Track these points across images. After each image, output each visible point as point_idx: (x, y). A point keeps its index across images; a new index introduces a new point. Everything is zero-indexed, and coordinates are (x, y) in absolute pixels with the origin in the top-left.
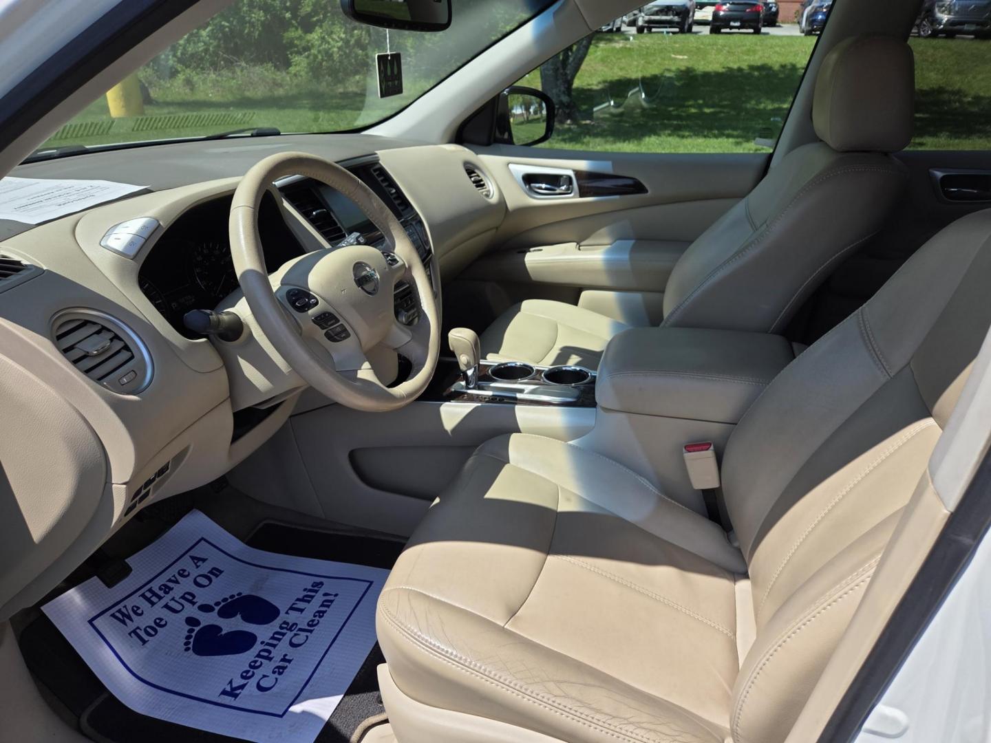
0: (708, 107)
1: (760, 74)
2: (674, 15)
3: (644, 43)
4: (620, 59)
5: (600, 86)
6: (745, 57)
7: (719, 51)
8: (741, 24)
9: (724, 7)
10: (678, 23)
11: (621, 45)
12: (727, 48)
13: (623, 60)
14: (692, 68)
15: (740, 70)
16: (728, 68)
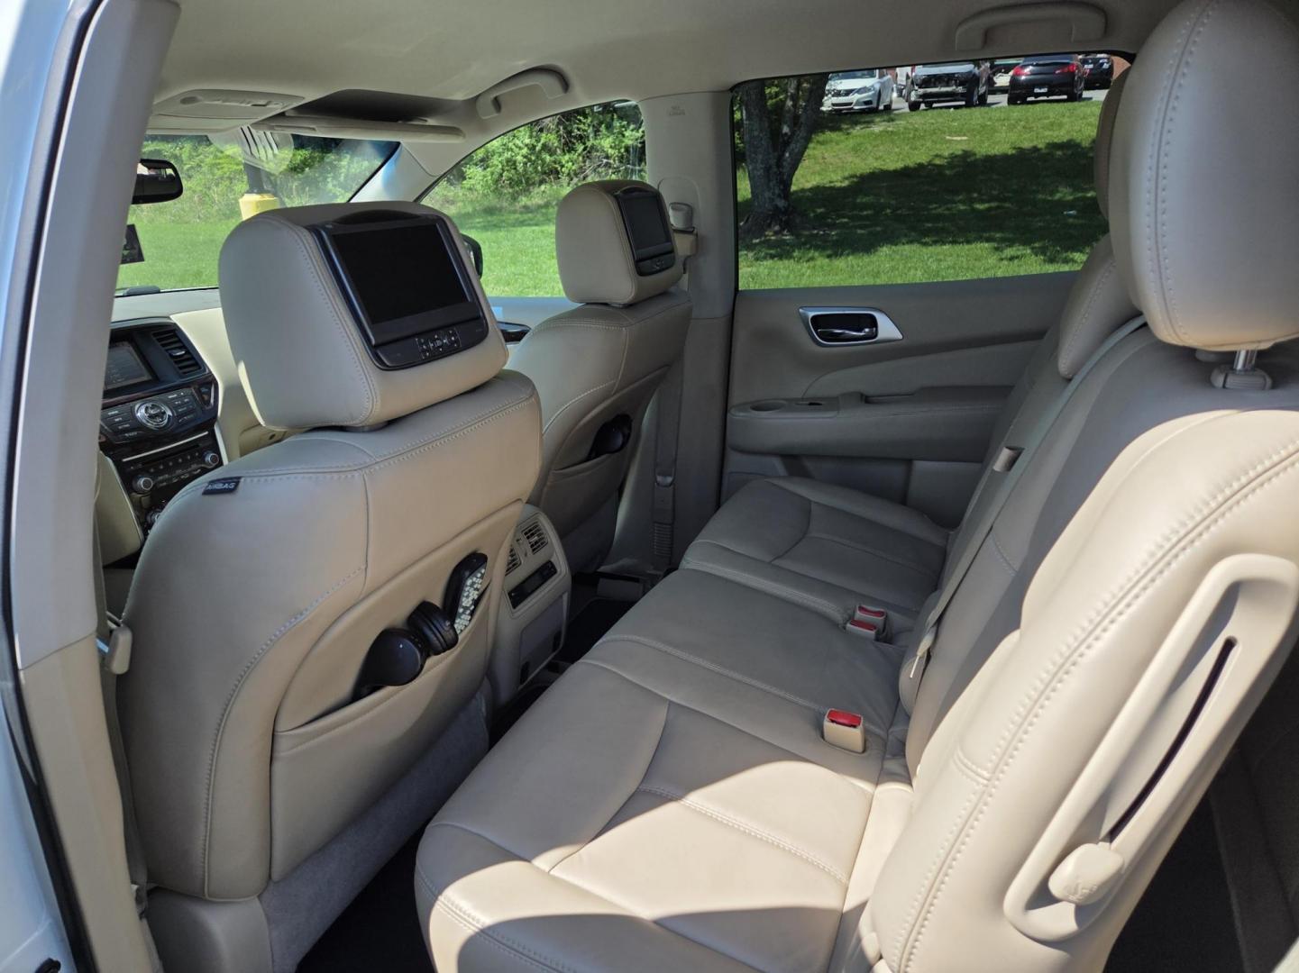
0: (983, 201)
1: (1064, 154)
2: (957, 86)
3: (911, 123)
4: (877, 146)
5: (846, 183)
6: (1047, 133)
7: (1012, 128)
8: (1049, 91)
9: (1027, 70)
10: (962, 94)
11: (881, 129)
12: (1022, 123)
13: (881, 148)
14: (970, 152)
15: (1035, 149)
16: (1019, 148)
